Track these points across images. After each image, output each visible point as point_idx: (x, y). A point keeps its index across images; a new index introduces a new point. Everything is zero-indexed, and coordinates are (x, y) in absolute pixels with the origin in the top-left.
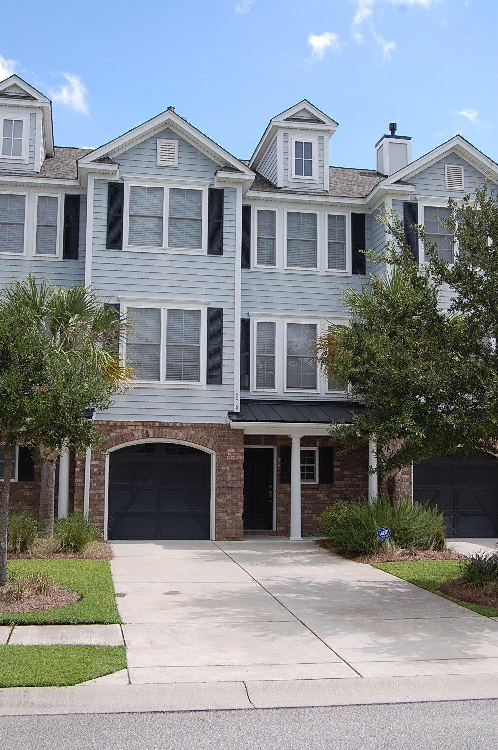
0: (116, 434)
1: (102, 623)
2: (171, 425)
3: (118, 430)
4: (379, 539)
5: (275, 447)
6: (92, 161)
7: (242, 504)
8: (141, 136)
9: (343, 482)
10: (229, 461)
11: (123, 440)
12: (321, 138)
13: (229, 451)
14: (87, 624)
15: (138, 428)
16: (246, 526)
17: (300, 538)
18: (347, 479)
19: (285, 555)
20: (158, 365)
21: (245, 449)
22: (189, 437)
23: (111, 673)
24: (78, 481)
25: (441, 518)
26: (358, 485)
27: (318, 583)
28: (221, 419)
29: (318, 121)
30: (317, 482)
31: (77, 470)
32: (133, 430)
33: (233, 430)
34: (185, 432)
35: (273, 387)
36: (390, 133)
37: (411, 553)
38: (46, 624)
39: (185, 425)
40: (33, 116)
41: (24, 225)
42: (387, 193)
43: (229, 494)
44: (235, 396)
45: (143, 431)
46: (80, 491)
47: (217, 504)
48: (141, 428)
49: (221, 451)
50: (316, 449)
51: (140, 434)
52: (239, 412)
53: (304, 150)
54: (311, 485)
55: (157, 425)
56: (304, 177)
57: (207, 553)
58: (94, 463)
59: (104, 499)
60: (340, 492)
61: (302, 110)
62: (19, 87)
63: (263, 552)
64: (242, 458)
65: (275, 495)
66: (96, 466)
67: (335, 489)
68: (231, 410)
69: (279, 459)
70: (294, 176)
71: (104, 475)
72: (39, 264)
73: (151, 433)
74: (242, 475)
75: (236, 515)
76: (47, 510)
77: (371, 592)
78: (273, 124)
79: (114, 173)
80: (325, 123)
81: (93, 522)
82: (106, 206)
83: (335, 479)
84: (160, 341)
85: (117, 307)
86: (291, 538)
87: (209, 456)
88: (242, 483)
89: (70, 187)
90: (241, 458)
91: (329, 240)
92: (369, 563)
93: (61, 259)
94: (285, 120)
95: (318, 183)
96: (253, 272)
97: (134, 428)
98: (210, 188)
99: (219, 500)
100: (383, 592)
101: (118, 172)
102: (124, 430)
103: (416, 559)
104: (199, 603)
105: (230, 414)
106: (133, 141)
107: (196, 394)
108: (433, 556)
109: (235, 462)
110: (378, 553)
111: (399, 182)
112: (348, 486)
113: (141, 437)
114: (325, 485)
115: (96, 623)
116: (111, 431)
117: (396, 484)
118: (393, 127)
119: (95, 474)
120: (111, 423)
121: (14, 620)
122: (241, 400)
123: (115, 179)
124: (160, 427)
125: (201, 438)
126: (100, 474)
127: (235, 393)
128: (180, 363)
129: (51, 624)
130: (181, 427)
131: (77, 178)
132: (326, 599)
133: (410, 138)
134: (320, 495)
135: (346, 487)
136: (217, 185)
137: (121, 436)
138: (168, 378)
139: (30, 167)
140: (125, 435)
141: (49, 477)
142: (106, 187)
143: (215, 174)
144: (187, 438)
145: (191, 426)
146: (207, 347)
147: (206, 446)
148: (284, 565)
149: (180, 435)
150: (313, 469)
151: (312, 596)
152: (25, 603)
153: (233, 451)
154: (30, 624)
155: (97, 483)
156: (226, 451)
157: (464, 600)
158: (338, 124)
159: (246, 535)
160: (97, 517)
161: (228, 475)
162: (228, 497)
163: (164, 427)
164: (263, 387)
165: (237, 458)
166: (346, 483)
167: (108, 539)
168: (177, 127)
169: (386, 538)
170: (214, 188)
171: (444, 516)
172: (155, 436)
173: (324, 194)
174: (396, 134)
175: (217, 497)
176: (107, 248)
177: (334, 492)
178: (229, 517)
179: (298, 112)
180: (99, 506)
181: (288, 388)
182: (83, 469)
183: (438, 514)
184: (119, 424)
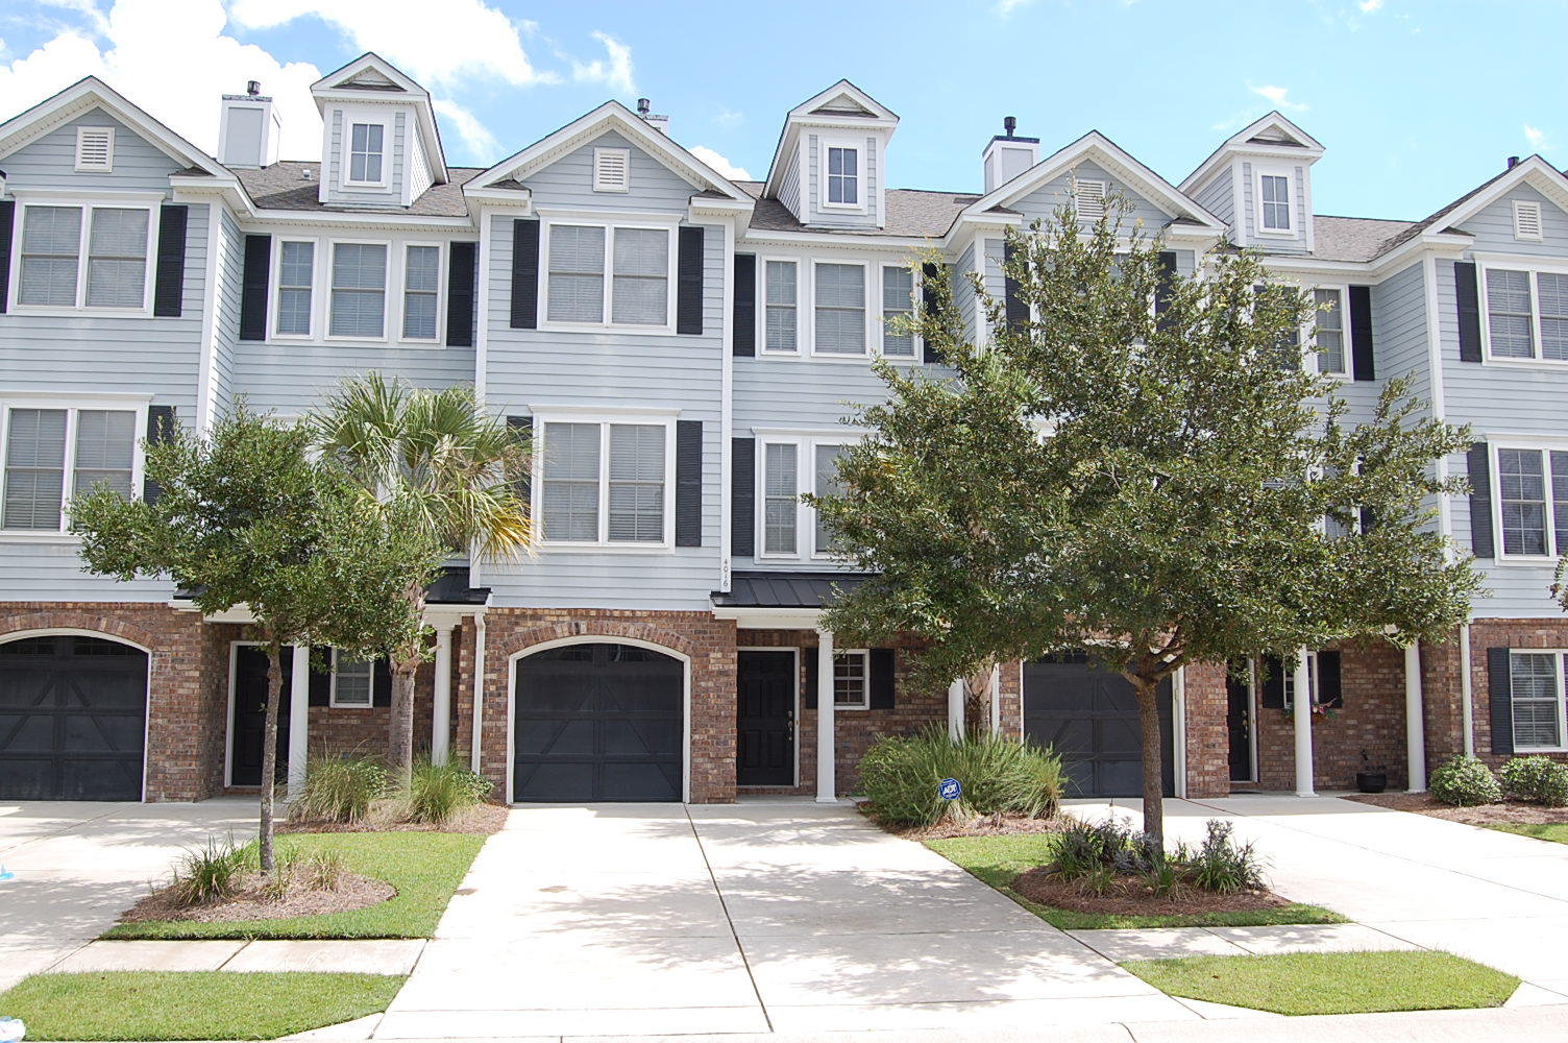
0: (526, 629)
1: (398, 937)
2: (616, 614)
3: (530, 623)
4: (940, 800)
5: (796, 649)
6: (487, 186)
7: (734, 743)
8: (567, 144)
9: (910, 707)
10: (713, 672)
11: (536, 639)
12: (871, 141)
13: (712, 655)
14: (374, 938)
15: (561, 619)
16: (742, 778)
17: (834, 799)
18: (917, 701)
19: (787, 827)
20: (596, 515)
21: (739, 652)
22: (646, 633)
23: (352, 1019)
24: (463, 706)
25: (1056, 765)
26: (936, 711)
27: (815, 874)
28: (700, 602)
29: (866, 113)
30: (867, 707)
31: (462, 687)
32: (553, 623)
33: (718, 621)
34: (640, 625)
35: (794, 550)
36: (1004, 133)
37: (994, 823)
38: (305, 937)
39: (638, 614)
40: (400, 116)
41: (384, 292)
42: (976, 228)
43: (712, 726)
44: (723, 565)
45: (570, 625)
46: (467, 723)
47: (693, 743)
48: (567, 619)
49: (701, 656)
50: (865, 652)
51: (566, 629)
52: (729, 591)
53: (843, 160)
54: (858, 711)
55: (593, 613)
56: (843, 205)
57: (663, 824)
58: (490, 676)
59: (506, 736)
60: (906, 723)
61: (839, 97)
62: (377, 72)
63: (757, 821)
64: (734, 667)
65: (797, 727)
66: (493, 682)
67: (897, 717)
68: (715, 589)
69: (803, 669)
70: (827, 203)
71: (507, 697)
72: (407, 355)
73: (583, 627)
74: (735, 696)
75: (724, 761)
76: (399, 753)
77: (893, 888)
78: (791, 120)
79: (523, 206)
80: (877, 117)
81: (488, 772)
82: (511, 259)
83: (897, 701)
84: (598, 477)
85: (527, 422)
86: (819, 799)
87: (681, 664)
88: (735, 708)
89: (459, 229)
90: (732, 667)
91: (885, 307)
92: (920, 840)
93: (444, 347)
94: (812, 113)
95: (866, 214)
96: (759, 362)
97: (555, 619)
98: (682, 225)
99: (697, 737)
100: (913, 888)
101: (529, 204)
102: (538, 623)
103: (1001, 834)
104: (588, 905)
105: (715, 594)
106: (554, 151)
107: (657, 562)
108: (1030, 828)
109: (721, 673)
110: (939, 824)
111: (996, 209)
112: (919, 712)
113: (567, 634)
114: (880, 712)
115: (387, 937)
116: (517, 624)
117: (981, 708)
118: (1010, 123)
119: (491, 694)
120: (517, 612)
121: (252, 932)
122: (733, 573)
123: (526, 214)
124: (598, 617)
125: (667, 634)
126: (499, 695)
127: (723, 561)
128: (632, 512)
129: (314, 938)
130: (633, 617)
131: (468, 215)
132: (807, 899)
133: (1037, 141)
134: (873, 728)
135: (915, 714)
136: (693, 222)
137: (534, 632)
138: (612, 537)
139: (394, 198)
140: (540, 630)
141: (402, 698)
142: (511, 228)
143: (690, 203)
144: (642, 635)
145: (650, 616)
146: (677, 487)
147: (674, 648)
148: (780, 842)
149: (632, 629)
150: (860, 684)
151: (786, 895)
152: (287, 904)
153: (719, 655)
154: (278, 938)
155: (495, 710)
156: (707, 655)
157: (1041, 901)
158: (899, 118)
159: (742, 794)
160: (495, 765)
161: (711, 695)
162: (711, 732)
163: (605, 617)
164: (777, 550)
165: (726, 667)
166: (915, 707)
167: (515, 801)
168: (626, 128)
169: (954, 797)
170: (687, 225)
171: (1061, 761)
172: (589, 631)
173: (876, 233)
174: (1014, 135)
175: (693, 731)
176: (512, 327)
177: (896, 723)
178: (713, 765)
179: (833, 100)
180: (497, 747)
181: (817, 551)
182: (472, 687)
183: (1052, 758)
184: (530, 612)
